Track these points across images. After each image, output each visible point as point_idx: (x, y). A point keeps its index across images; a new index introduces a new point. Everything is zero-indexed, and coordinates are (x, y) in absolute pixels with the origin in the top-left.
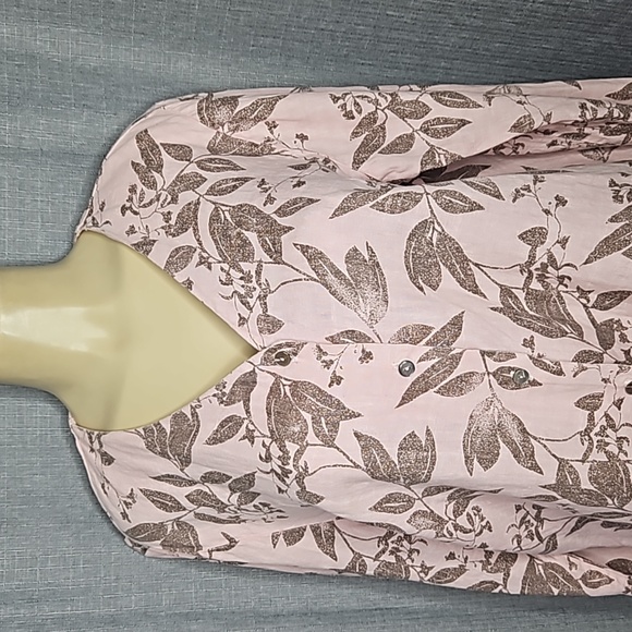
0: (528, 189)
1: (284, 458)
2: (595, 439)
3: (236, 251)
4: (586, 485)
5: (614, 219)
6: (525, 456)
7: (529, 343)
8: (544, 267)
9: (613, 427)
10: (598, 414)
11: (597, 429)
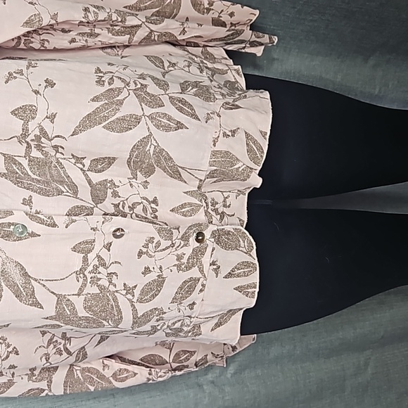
0: (21, 72)
2: (89, 276)
4: (82, 313)
5: (95, 99)
6: (26, 296)
7: (28, 202)
8: (38, 138)
9: (104, 265)
10: (91, 256)
11: (90, 268)
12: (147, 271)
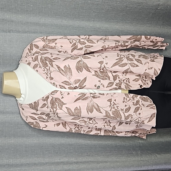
0: (100, 55)
1: (54, 111)
2: (112, 107)
3: (45, 65)
4: (112, 115)
5: (117, 59)
6: (99, 110)
8: (103, 68)
9: (115, 104)
10: (112, 102)
12: (126, 106)
